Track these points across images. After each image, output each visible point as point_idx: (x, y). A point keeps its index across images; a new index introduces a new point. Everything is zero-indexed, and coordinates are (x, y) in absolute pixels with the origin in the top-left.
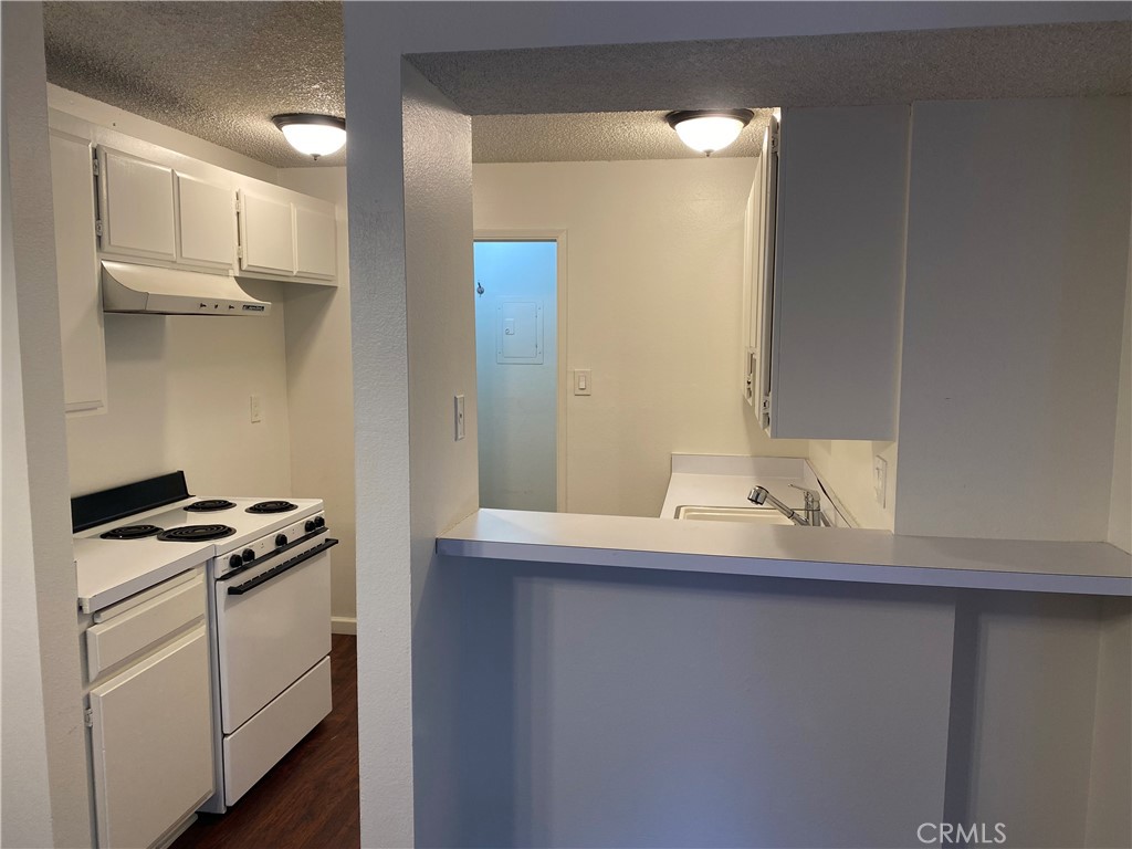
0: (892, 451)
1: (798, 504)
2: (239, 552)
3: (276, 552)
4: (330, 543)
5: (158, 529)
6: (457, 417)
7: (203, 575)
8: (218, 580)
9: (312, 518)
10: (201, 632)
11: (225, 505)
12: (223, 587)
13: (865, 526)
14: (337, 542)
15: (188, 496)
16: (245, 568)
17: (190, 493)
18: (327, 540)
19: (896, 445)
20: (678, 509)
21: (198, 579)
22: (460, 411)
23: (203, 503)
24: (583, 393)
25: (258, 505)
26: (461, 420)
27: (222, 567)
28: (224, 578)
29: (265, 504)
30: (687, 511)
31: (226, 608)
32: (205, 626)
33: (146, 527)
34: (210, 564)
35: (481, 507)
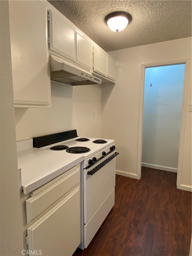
2: (91, 158)
3: (102, 158)
5: (67, 147)
7: (79, 168)
8: (84, 169)
9: (111, 146)
10: (78, 189)
11: (86, 140)
12: (86, 171)
14: (119, 154)
15: (77, 136)
16: (93, 164)
17: (78, 136)
18: (116, 153)
21: (78, 169)
23: (81, 139)
25: (96, 141)
27: (86, 164)
28: (86, 168)
29: (98, 140)
31: (87, 179)
32: (79, 186)
33: (63, 146)
34: (82, 163)
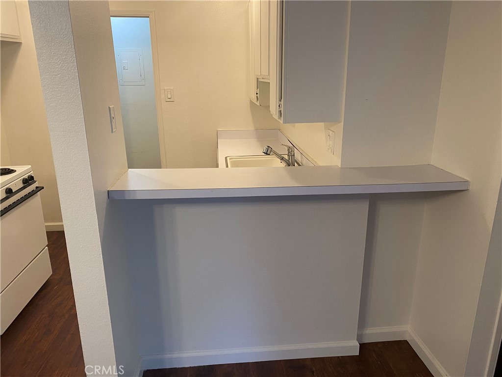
0: (339, 127)
1: (284, 152)
4: (39, 189)
6: (111, 119)
9: (26, 177)
13: (321, 163)
14: (43, 188)
18: (37, 187)
19: (342, 124)
20: (226, 158)
22: (112, 115)
24: (170, 101)
26: (114, 120)
30: (230, 159)
35: (129, 168)
